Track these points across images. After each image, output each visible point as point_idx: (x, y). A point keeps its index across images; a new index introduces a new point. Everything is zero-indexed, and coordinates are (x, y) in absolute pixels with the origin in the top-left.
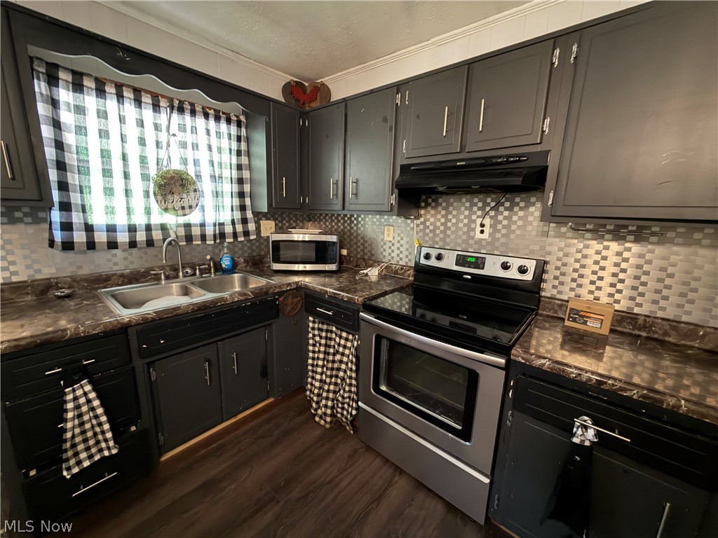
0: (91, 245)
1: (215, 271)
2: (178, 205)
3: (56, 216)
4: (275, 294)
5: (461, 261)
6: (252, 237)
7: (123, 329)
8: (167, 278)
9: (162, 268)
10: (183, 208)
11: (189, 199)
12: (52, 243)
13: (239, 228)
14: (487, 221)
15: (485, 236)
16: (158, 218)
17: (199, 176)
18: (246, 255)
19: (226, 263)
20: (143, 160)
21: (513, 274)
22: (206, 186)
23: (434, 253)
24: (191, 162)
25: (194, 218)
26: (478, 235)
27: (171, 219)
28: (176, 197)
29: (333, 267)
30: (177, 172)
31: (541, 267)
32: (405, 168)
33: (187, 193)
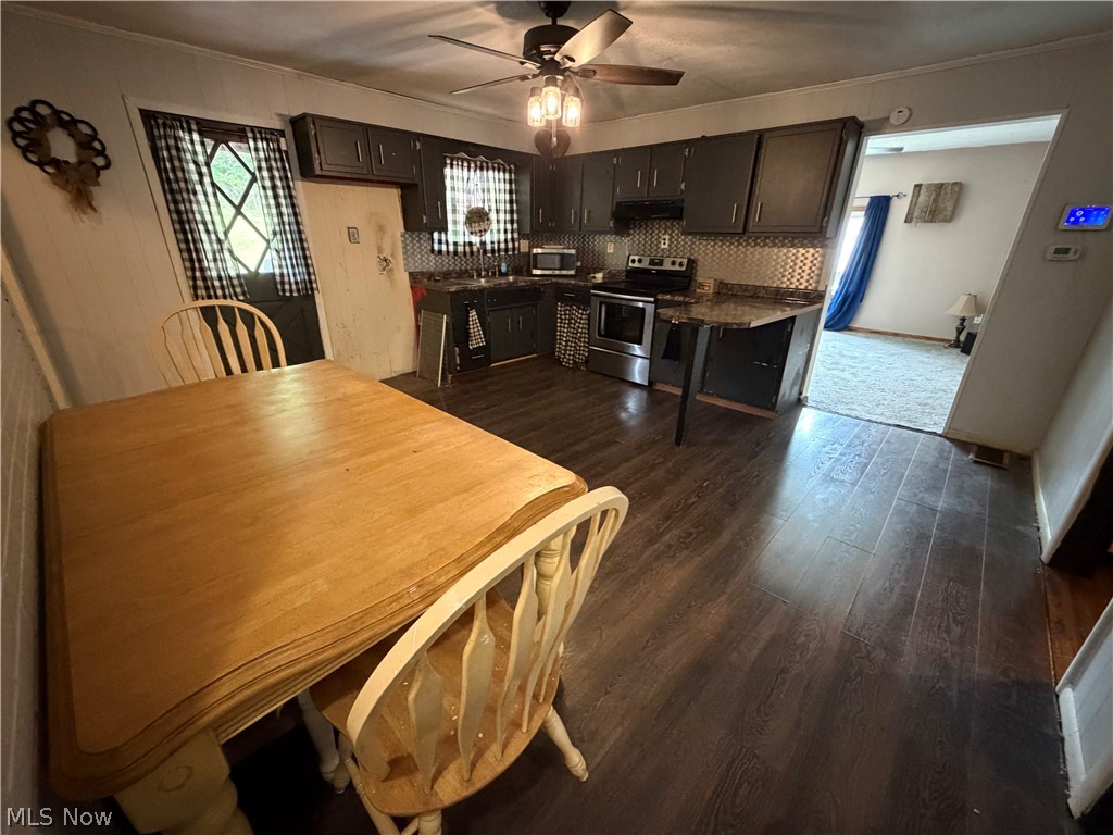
0: (448, 253)
1: (499, 275)
4: (523, 287)
5: (652, 262)
6: (510, 253)
8: (477, 276)
11: (483, 226)
13: (510, 245)
14: (667, 237)
15: (666, 246)
16: (469, 238)
17: (490, 210)
18: (514, 264)
19: (504, 269)
21: (677, 268)
22: (493, 216)
23: (636, 258)
24: (486, 201)
25: (487, 238)
26: (663, 246)
29: (572, 272)
30: (478, 209)
31: (692, 263)
32: (619, 204)
33: (483, 221)
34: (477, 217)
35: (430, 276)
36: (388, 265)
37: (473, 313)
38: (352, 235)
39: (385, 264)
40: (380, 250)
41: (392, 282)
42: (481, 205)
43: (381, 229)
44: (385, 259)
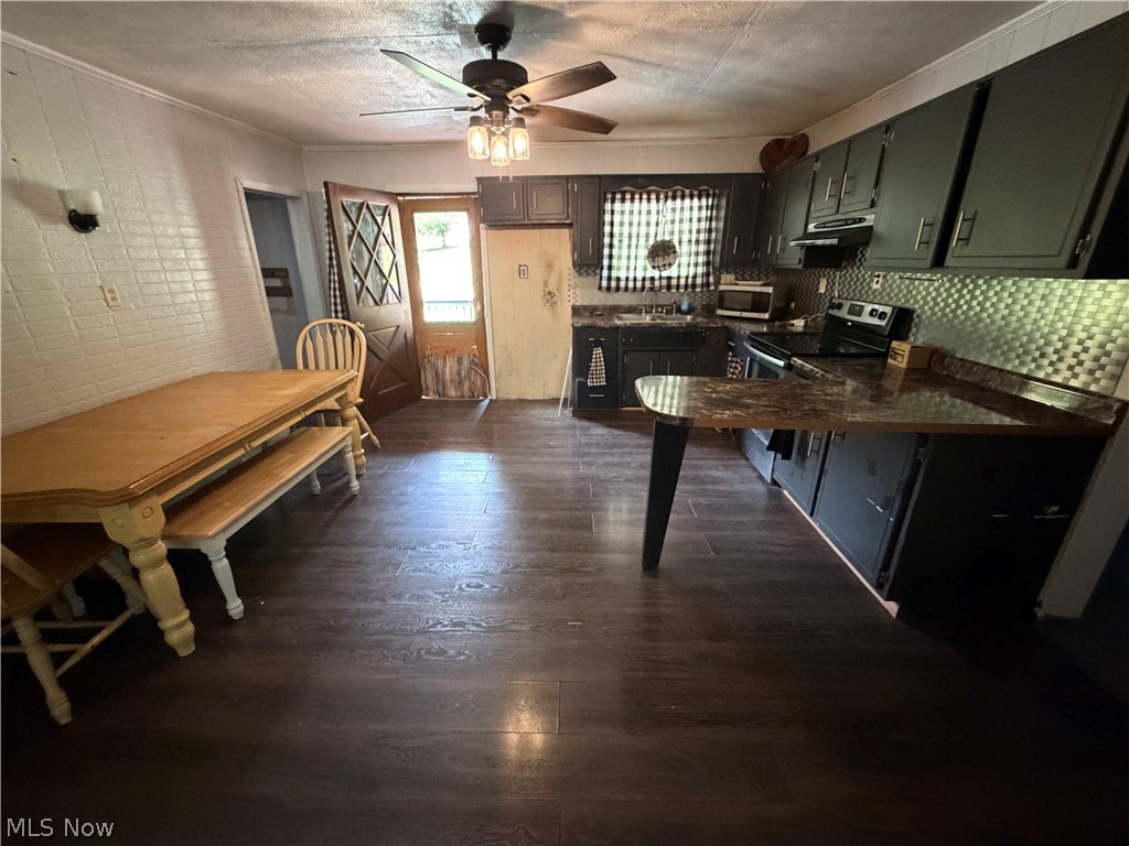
0: (618, 289)
1: (677, 312)
2: (661, 264)
3: (605, 273)
4: (702, 328)
5: (852, 309)
7: (618, 328)
8: (646, 312)
9: (645, 306)
10: (664, 265)
11: (668, 260)
12: (600, 288)
15: (878, 287)
16: (650, 273)
17: (679, 243)
18: (704, 303)
19: (684, 307)
20: (647, 235)
21: (875, 321)
24: (676, 232)
25: (673, 272)
26: (875, 286)
27: (656, 274)
28: (661, 259)
29: (766, 316)
30: (663, 242)
33: (668, 255)
34: (662, 251)
35: (592, 310)
36: (552, 298)
37: (598, 351)
38: (522, 271)
39: (549, 297)
40: (546, 285)
41: (555, 314)
42: (667, 238)
43: (549, 266)
44: (550, 293)
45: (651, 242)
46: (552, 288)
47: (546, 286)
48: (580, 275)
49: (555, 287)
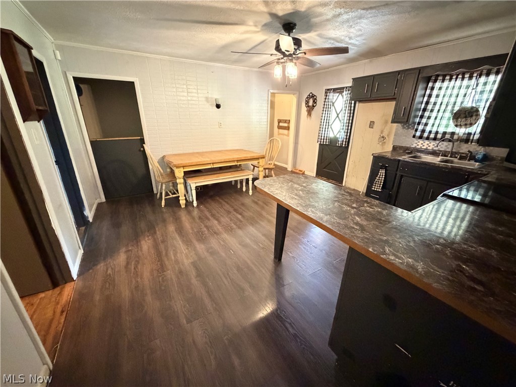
1: (470, 160)
2: (463, 124)
3: (421, 128)
7: (399, 160)
10: (466, 125)
12: (414, 136)
16: (452, 129)
19: (479, 156)
20: (455, 104)
27: (457, 130)
28: (463, 120)
34: (465, 115)
36: (384, 139)
37: (382, 171)
38: (372, 125)
39: (382, 139)
44: (383, 137)
45: (457, 108)
46: (385, 134)
47: (381, 133)
48: (404, 128)
49: (386, 134)
